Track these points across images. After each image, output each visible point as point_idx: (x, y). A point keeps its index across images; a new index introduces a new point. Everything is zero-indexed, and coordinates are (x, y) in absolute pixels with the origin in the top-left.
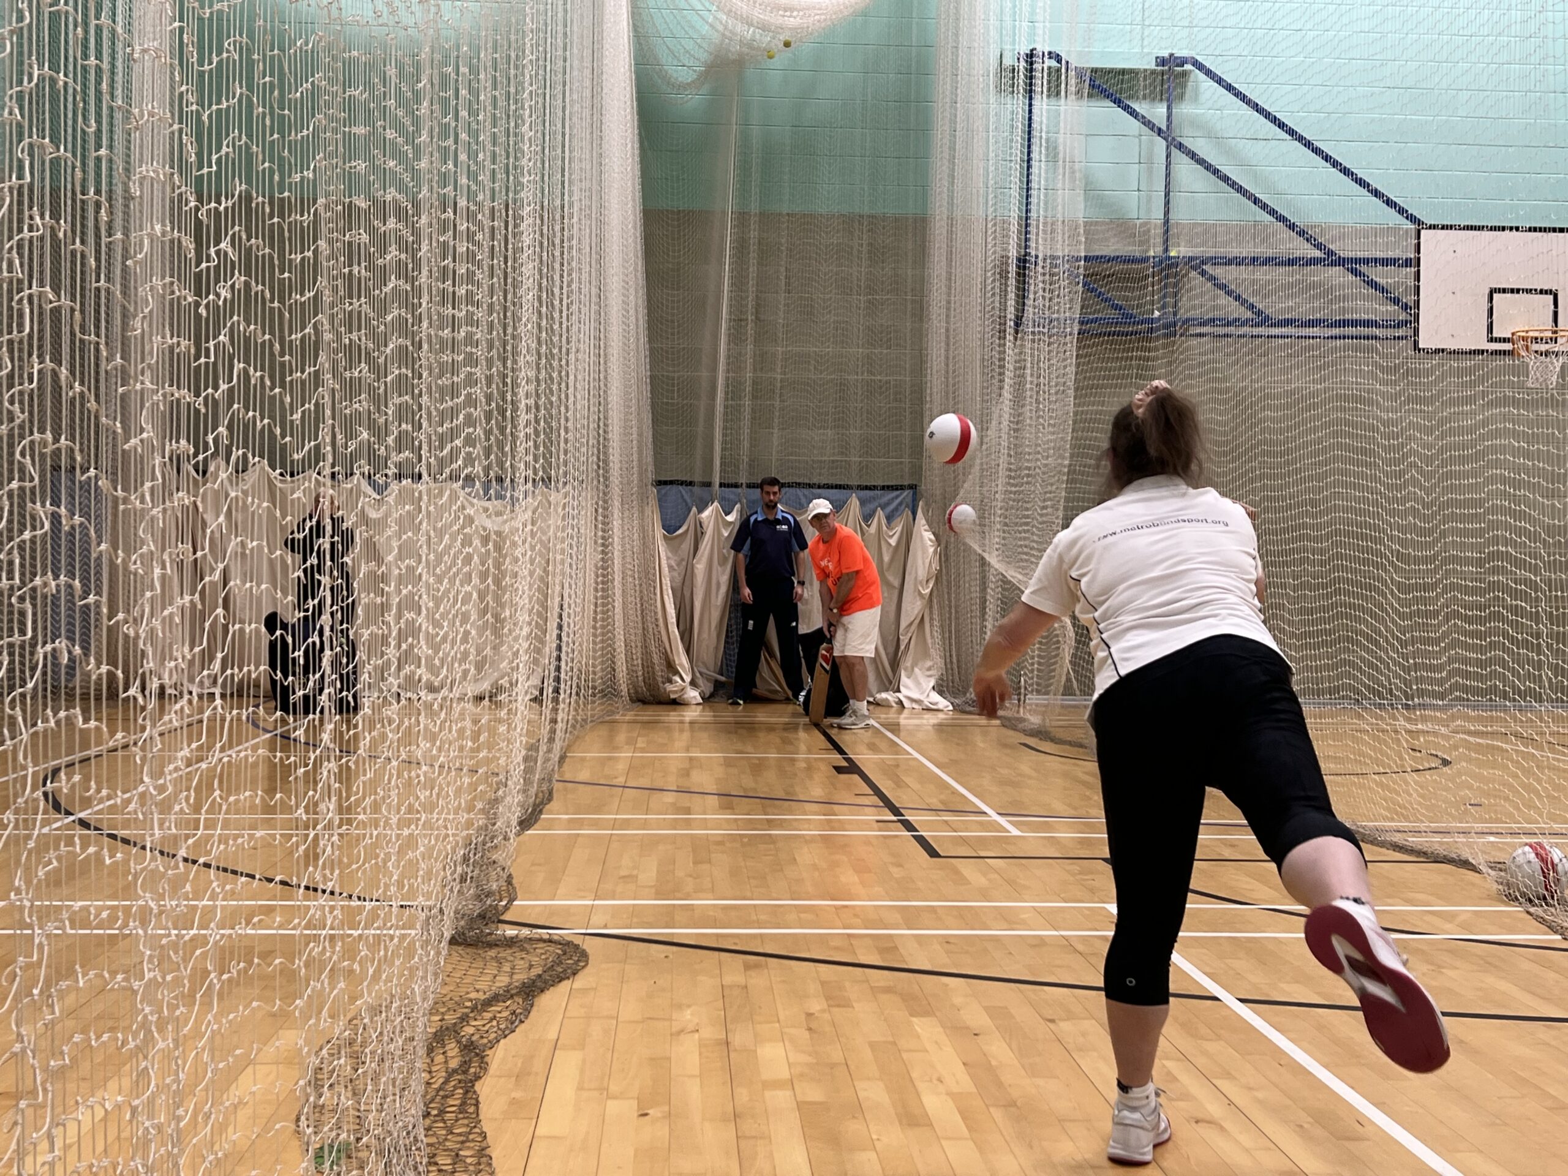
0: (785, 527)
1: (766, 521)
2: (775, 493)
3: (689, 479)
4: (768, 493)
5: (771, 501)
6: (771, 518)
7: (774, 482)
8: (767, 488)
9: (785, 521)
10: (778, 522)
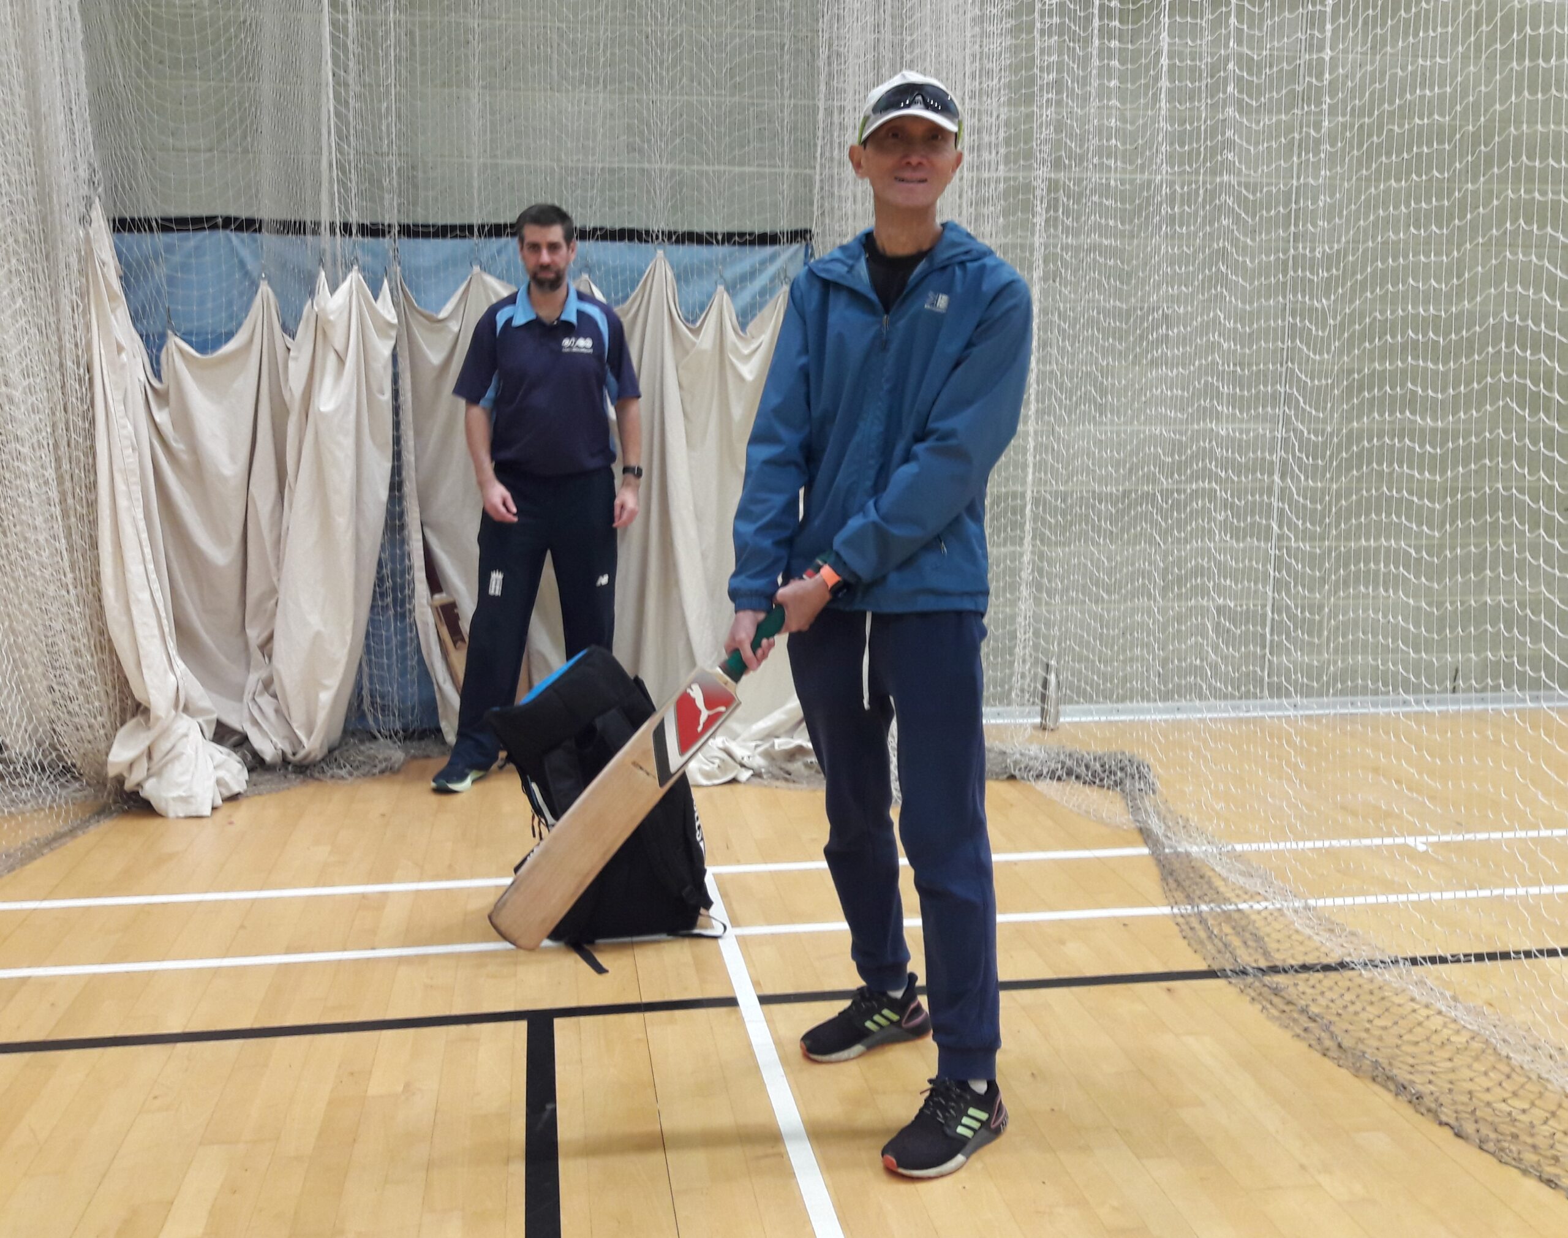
0: (585, 344)
1: (535, 324)
2: (553, 247)
3: (244, 215)
4: (535, 247)
5: (545, 267)
6: (548, 314)
7: (550, 215)
8: (532, 233)
9: (585, 326)
10: (568, 329)
